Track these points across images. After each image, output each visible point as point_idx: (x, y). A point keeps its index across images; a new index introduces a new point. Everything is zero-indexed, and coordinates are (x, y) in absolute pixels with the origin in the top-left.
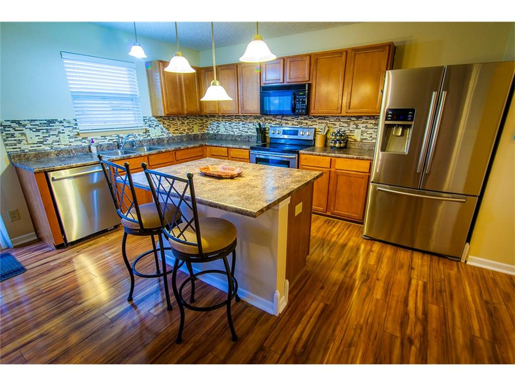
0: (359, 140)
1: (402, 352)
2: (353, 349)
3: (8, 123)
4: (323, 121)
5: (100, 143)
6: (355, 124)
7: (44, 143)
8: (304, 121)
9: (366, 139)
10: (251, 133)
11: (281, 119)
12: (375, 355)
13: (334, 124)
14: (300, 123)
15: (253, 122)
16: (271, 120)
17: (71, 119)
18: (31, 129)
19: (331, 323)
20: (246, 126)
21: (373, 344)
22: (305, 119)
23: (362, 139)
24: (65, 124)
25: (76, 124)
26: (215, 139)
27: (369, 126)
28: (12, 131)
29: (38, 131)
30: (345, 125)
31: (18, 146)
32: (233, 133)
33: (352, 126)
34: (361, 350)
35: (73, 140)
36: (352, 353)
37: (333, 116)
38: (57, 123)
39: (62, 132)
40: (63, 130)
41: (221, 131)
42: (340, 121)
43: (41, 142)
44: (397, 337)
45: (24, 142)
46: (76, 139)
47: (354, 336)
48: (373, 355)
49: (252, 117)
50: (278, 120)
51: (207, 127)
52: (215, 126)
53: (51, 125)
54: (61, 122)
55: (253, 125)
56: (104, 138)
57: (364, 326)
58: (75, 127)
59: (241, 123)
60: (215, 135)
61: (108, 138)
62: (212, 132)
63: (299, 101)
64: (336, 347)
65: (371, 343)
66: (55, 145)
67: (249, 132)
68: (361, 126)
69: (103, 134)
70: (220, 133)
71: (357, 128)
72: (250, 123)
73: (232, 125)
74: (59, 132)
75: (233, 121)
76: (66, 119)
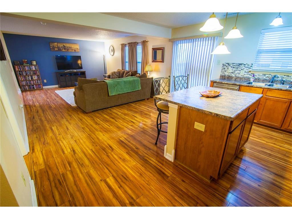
1: (128, 194)
2: (139, 175)
3: (225, 64)
5: (260, 78)
7: (234, 73)
12: (133, 181)
17: (250, 63)
18: (231, 67)
19: (155, 173)
21: (138, 184)
24: (246, 66)
25: (252, 66)
28: (225, 67)
29: (234, 68)
31: (225, 73)
34: (137, 178)
35: (246, 74)
36: (137, 173)
38: (243, 65)
39: (243, 69)
40: (244, 69)
43: (232, 73)
44: (137, 199)
45: (227, 71)
46: (248, 73)
47: (145, 179)
48: (133, 180)
53: (240, 66)
54: (245, 65)
56: (264, 75)
57: (149, 187)
58: (250, 67)
61: (267, 76)
64: (142, 169)
65: (139, 184)
66: (237, 75)
69: (264, 73)
74: (242, 69)
76: (248, 64)
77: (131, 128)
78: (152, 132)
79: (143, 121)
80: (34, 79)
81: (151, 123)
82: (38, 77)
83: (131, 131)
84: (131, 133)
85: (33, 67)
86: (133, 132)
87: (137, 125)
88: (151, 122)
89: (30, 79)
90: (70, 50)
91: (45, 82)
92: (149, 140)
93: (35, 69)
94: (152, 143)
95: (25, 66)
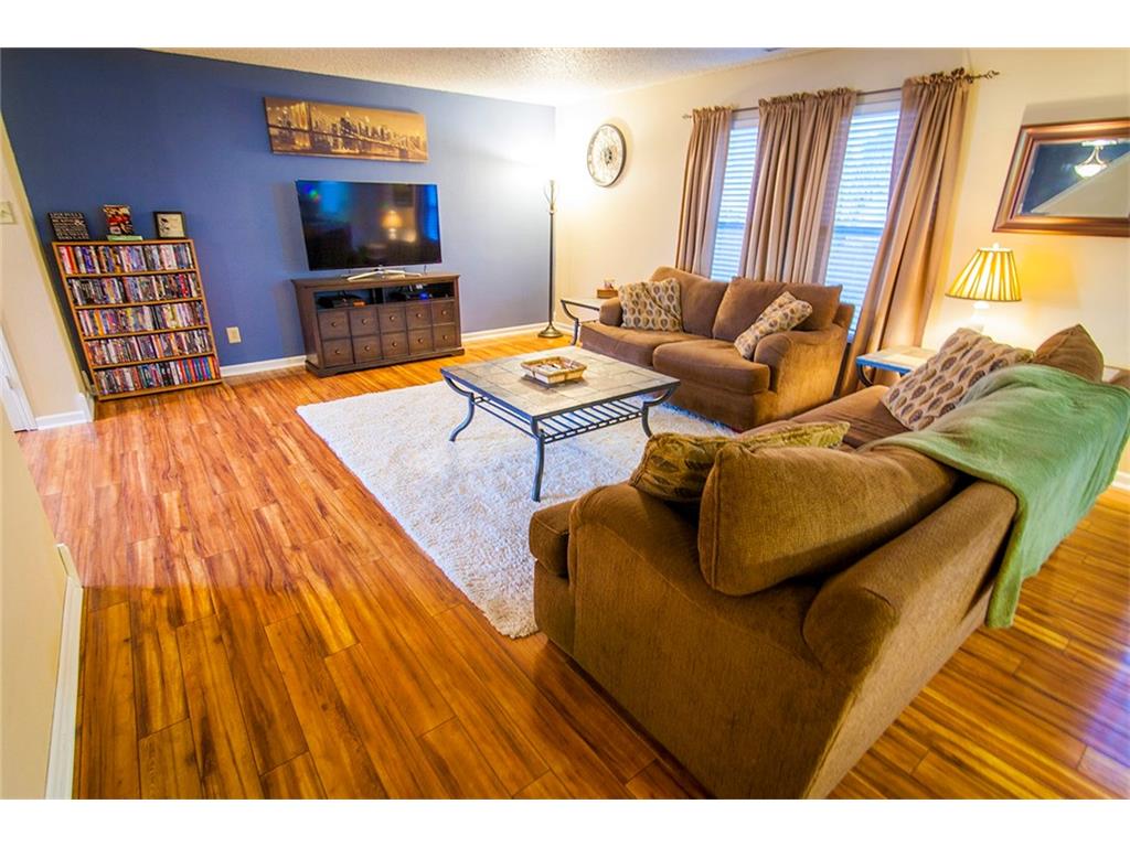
80: (171, 325)
82: (193, 310)
85: (168, 251)
89: (149, 327)
90: (379, 151)
91: (232, 341)
93: (180, 263)
95: (115, 248)
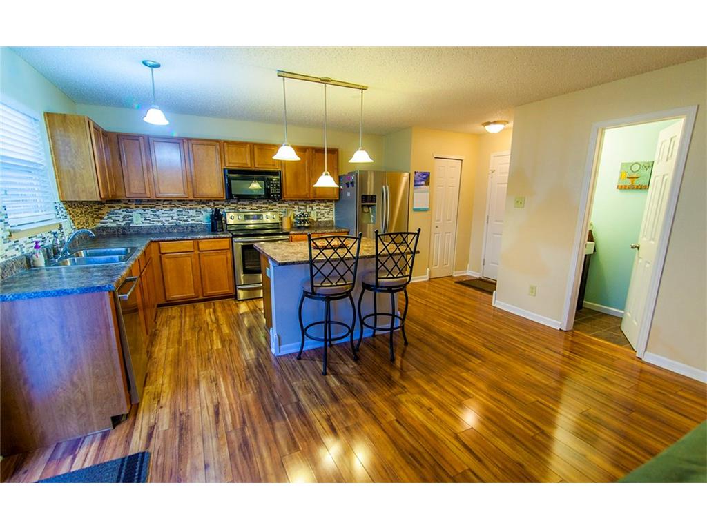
0: (315, 220)
4: (283, 205)
6: (310, 207)
8: (263, 206)
9: (320, 219)
10: (193, 222)
11: (237, 204)
13: (294, 207)
14: (259, 207)
15: (196, 208)
16: (223, 205)
20: (184, 213)
22: (264, 204)
23: (317, 219)
26: (124, 234)
27: (321, 207)
30: (303, 208)
32: (160, 224)
33: (308, 210)
37: (291, 200)
41: (135, 222)
42: (298, 204)
49: (194, 202)
50: (232, 205)
51: (101, 218)
52: (121, 216)
55: (197, 211)
59: (175, 210)
60: (123, 228)
62: (114, 225)
63: (273, 186)
67: (189, 220)
68: (315, 208)
70: (132, 225)
71: (312, 210)
72: (191, 209)
73: (157, 213)
75: (161, 207)
77: (464, 384)
78: (408, 366)
79: (430, 409)
81: (403, 398)
83: (461, 377)
84: (462, 372)
86: (455, 372)
87: (449, 396)
88: (399, 400)
92: (418, 352)
94: (412, 345)
